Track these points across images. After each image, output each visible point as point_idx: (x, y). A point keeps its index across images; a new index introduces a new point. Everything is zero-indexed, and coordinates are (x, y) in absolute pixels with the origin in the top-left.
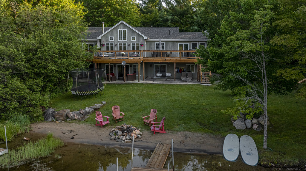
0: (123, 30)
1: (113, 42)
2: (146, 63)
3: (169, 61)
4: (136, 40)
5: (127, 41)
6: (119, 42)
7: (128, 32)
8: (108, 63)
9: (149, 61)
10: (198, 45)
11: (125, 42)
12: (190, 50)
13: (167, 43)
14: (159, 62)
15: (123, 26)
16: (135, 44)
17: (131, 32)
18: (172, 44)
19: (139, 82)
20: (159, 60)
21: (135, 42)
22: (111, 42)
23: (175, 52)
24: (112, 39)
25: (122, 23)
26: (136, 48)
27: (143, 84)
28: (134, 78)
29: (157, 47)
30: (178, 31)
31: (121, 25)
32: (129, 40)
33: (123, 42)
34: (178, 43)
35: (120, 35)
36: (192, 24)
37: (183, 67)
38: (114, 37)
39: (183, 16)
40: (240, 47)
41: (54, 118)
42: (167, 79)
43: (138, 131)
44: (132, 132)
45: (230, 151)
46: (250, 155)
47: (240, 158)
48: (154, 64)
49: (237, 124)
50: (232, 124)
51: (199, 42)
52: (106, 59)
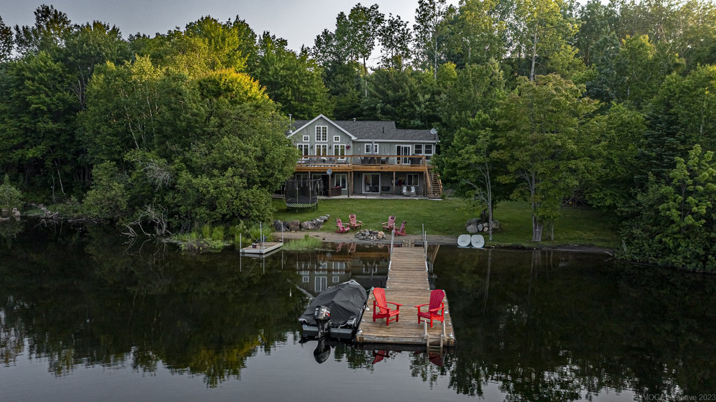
0: (322, 127)
1: (308, 143)
3: (386, 169)
4: (339, 141)
5: (327, 141)
6: (317, 143)
7: (329, 130)
8: (308, 172)
10: (423, 149)
11: (325, 143)
12: (413, 154)
13: (382, 145)
14: (374, 170)
15: (322, 122)
17: (333, 129)
18: (387, 146)
19: (349, 197)
20: (374, 168)
21: (339, 143)
22: (305, 143)
24: (306, 139)
25: (321, 118)
26: (339, 152)
27: (355, 200)
28: (339, 192)
29: (368, 151)
30: (395, 127)
32: (331, 141)
33: (321, 143)
34: (396, 145)
35: (319, 133)
36: (412, 116)
37: (404, 178)
38: (309, 136)
39: (398, 104)
40: (468, 159)
41: (288, 228)
42: (381, 195)
43: (382, 233)
44: (377, 233)
45: (463, 241)
46: (478, 242)
47: (470, 245)
48: (364, 174)
49: (471, 228)
50: (466, 229)
51: (424, 143)
52: (304, 166)
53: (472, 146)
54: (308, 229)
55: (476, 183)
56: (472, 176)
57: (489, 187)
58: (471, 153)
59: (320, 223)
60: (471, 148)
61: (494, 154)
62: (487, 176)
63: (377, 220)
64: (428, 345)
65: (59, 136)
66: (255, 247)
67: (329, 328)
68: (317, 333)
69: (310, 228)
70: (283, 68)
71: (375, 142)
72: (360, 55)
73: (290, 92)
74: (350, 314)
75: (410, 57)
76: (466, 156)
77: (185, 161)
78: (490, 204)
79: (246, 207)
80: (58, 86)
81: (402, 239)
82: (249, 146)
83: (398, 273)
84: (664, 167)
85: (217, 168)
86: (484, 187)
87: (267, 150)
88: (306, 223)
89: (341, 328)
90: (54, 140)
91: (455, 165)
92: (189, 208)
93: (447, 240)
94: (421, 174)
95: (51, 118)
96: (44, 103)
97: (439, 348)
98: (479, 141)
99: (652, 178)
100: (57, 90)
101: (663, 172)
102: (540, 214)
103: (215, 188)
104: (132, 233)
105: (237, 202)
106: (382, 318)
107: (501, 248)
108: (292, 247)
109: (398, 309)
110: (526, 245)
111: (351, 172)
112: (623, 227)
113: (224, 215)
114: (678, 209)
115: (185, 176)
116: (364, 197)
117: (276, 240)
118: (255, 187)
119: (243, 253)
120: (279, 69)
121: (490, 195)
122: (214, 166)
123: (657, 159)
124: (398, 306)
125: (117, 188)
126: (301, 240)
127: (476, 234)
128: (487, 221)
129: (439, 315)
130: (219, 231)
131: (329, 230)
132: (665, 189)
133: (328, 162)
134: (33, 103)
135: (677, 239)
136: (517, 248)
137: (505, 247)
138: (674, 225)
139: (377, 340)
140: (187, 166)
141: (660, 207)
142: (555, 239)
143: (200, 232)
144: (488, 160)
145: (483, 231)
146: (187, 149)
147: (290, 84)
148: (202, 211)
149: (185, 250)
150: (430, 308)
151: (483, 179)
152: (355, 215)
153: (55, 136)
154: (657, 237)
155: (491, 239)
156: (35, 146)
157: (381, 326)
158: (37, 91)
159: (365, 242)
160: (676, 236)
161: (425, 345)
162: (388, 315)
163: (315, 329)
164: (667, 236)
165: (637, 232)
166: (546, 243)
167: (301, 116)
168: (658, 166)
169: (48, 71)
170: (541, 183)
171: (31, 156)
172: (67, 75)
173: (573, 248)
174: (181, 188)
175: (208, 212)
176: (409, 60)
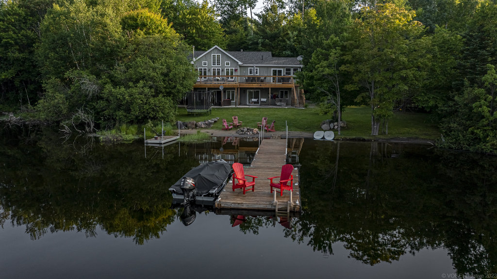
0: (216, 55)
1: (206, 67)
3: (264, 86)
6: (213, 67)
7: (222, 57)
8: (205, 88)
9: (244, 87)
10: (292, 71)
11: (219, 67)
12: (284, 75)
13: (261, 68)
14: (255, 87)
15: (217, 51)
16: (229, 69)
17: (225, 57)
18: (265, 69)
19: (236, 106)
20: (255, 85)
21: (229, 67)
22: (204, 67)
23: (269, 77)
24: (205, 64)
25: (216, 48)
26: (230, 74)
28: (229, 104)
29: (251, 73)
30: (271, 56)
31: (215, 50)
32: (223, 65)
33: (216, 67)
34: (272, 69)
36: (285, 48)
37: (277, 93)
38: (207, 62)
39: (275, 40)
40: (323, 71)
41: (186, 126)
42: (261, 105)
43: (256, 129)
44: (253, 130)
45: (318, 136)
46: (330, 136)
47: (323, 138)
48: (248, 90)
49: (324, 126)
50: (321, 127)
51: (292, 67)
52: (203, 84)
53: (326, 62)
54: (202, 128)
55: (328, 91)
56: (325, 85)
57: (338, 94)
58: (325, 67)
59: (210, 123)
60: (325, 63)
61: (343, 68)
62: (337, 85)
63: (254, 121)
64: (277, 211)
65: (24, 62)
66: (156, 139)
67: (194, 196)
68: (183, 201)
69: (203, 126)
70: (189, 14)
71: (256, 67)
72: (247, 6)
73: (194, 31)
74: (213, 185)
75: (285, 8)
76: (321, 69)
77: (111, 77)
78: (339, 107)
79: (154, 110)
80: (22, 25)
81: (272, 134)
82: (156, 65)
83: (263, 156)
84: (476, 74)
85: (132, 81)
86: (335, 94)
87: (172, 68)
88: (200, 123)
89: (204, 196)
90: (21, 66)
91: (312, 78)
92: (111, 111)
93: (306, 134)
94: (290, 89)
95: (18, 50)
96: (11, 38)
97: (287, 213)
98: (331, 59)
99: (467, 83)
100: (22, 29)
101: (476, 78)
102: (377, 113)
103: (130, 96)
104: (67, 130)
105: (146, 107)
106: (240, 188)
107: (347, 140)
108: (186, 139)
109: (254, 181)
110: (366, 138)
111: (237, 88)
112: (443, 123)
113: (137, 117)
114: (488, 107)
115: (109, 87)
116: (248, 107)
117: (176, 134)
118: (161, 95)
119: (147, 143)
120: (186, 13)
121: (339, 99)
122: (130, 79)
123: (471, 68)
124: (254, 178)
125: (60, 97)
126: (193, 136)
127: (329, 130)
128: (337, 121)
129: (288, 186)
130: (133, 129)
131: (217, 128)
132: (477, 91)
133: (220, 81)
134: (4, 38)
135: (486, 130)
136: (359, 140)
137: (350, 140)
138: (484, 120)
139: (233, 206)
140: (112, 81)
141: (474, 105)
142: (388, 133)
143: (119, 129)
144: (337, 72)
145: (334, 128)
146: (112, 68)
147: (195, 25)
148: (120, 113)
149: (103, 141)
150: (281, 180)
151: (334, 88)
152: (237, 117)
153: (21, 63)
154: (470, 129)
155: (339, 134)
156: (7, 70)
157: (238, 195)
158: (7, 29)
159: (243, 136)
160: (485, 128)
161: (274, 211)
162: (244, 186)
163: (182, 197)
164: (478, 128)
165: (454, 125)
166: (382, 137)
167: (203, 48)
168: (472, 73)
169: (14, 14)
170: (378, 90)
171: (3, 77)
172: (29, 18)
173: (402, 140)
174: (105, 96)
175: (125, 114)
176: (284, 10)
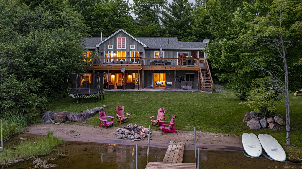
2: (145, 71)
3: (169, 69)
4: (135, 49)
5: (125, 49)
7: (127, 41)
8: (107, 71)
9: (149, 69)
13: (167, 52)
14: (159, 69)
15: (122, 34)
16: (134, 52)
17: (130, 40)
18: (171, 53)
19: (139, 89)
22: (110, 50)
23: (174, 60)
25: (121, 31)
26: (135, 57)
27: (143, 92)
28: (132, 86)
30: (177, 40)
31: (120, 34)
33: (122, 50)
34: (178, 52)
35: (119, 43)
37: (183, 76)
38: (112, 45)
41: (53, 120)
42: (166, 88)
43: (147, 130)
44: (139, 131)
46: (275, 151)
47: (264, 153)
49: (252, 124)
51: (198, 50)
69: (76, 119)
94: (196, 72)
131: (94, 123)
